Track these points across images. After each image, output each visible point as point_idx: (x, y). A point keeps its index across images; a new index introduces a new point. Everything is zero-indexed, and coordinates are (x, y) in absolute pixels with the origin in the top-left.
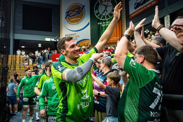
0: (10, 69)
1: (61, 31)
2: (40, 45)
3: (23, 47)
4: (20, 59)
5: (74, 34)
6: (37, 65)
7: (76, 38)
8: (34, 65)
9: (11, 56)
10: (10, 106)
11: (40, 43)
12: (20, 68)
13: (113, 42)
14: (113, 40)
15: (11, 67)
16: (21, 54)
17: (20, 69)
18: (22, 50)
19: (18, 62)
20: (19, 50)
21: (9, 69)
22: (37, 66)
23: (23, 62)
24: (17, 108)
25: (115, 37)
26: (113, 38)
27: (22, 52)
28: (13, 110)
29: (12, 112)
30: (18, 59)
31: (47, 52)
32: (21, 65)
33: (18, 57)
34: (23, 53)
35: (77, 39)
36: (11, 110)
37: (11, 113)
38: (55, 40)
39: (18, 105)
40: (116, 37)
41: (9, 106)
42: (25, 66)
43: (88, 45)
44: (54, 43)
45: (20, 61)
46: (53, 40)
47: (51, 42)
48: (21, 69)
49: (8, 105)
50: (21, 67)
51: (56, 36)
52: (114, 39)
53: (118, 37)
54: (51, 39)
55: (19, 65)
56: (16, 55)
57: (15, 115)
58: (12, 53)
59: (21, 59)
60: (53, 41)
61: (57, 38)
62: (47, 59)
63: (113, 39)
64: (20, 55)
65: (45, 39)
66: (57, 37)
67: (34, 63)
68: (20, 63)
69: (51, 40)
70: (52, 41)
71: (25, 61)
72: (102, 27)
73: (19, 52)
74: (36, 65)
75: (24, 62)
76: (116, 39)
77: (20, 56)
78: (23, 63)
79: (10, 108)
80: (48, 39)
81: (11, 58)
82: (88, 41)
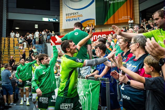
0: (4, 53)
1: (60, 10)
2: (36, 26)
3: (17, 28)
4: (14, 42)
5: (77, 13)
7: (78, 18)
9: (4, 39)
10: (5, 96)
11: (37, 24)
12: (14, 52)
14: (122, 20)
15: (4, 51)
16: (15, 37)
17: (14, 53)
18: (16, 31)
19: (11, 45)
20: (12, 32)
21: (2, 53)
23: (17, 46)
24: (13, 100)
26: (123, 17)
27: (16, 34)
28: (7, 102)
29: (6, 103)
30: (12, 42)
31: (45, 35)
33: (11, 39)
34: (18, 35)
36: (5, 101)
37: (6, 105)
38: (54, 20)
39: (14, 96)
40: (126, 17)
41: (3, 97)
42: (19, 51)
44: (52, 23)
45: (14, 44)
46: (52, 20)
47: (49, 22)
48: (16, 53)
49: (3, 95)
50: (15, 51)
53: (129, 17)
54: (49, 19)
55: (13, 49)
56: (9, 38)
57: (11, 107)
58: (5, 36)
61: (56, 18)
62: (45, 42)
65: (42, 19)
66: (56, 17)
68: (14, 46)
70: (51, 21)
72: (110, 4)
73: (12, 34)
75: (19, 46)
78: (17, 47)
79: (4, 100)
80: (45, 19)
81: (4, 41)
82: (93, 21)
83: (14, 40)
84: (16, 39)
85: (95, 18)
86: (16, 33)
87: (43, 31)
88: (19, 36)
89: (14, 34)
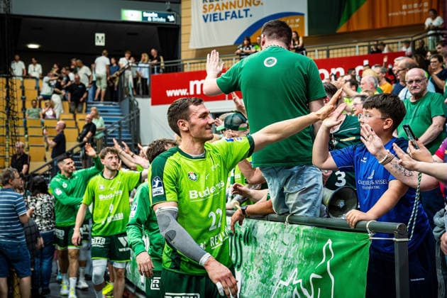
2: (100, 39)
3: (32, 46)
6: (91, 119)
7: (246, 11)
8: (79, 116)
11: (100, 32)
12: (26, 129)
13: (405, 23)
14: (401, 16)
16: (26, 76)
17: (26, 133)
18: (28, 58)
20: (17, 57)
22: (94, 121)
23: (34, 107)
25: (413, 3)
26: (404, 7)
27: (31, 66)
32: (28, 117)
34: (36, 70)
35: (249, 13)
38: (159, 17)
40: (416, 5)
42: (43, 124)
43: (298, 38)
44: (155, 28)
45: (24, 100)
46: (152, 17)
47: (145, 24)
48: (31, 132)
50: (28, 126)
51: (165, 2)
52: (406, 10)
53: (426, 4)
54: (145, 14)
55: (22, 116)
56: (8, 78)
59: (26, 92)
60: (154, 20)
61: (169, 10)
62: (131, 93)
63: (404, 13)
64: (24, 77)
65: (120, 15)
66: (168, 5)
67: (80, 112)
68: (24, 109)
69: (144, 18)
70: (149, 20)
71: (43, 103)
74: (89, 116)
75: (40, 107)
76: (417, 11)
77: (23, 82)
78: (35, 110)
80: (132, 15)
82: (298, 20)
83: (22, 87)
84: (30, 84)
85: (304, 10)
86: (31, 63)
87: (124, 56)
88: (41, 72)
89: (24, 67)
